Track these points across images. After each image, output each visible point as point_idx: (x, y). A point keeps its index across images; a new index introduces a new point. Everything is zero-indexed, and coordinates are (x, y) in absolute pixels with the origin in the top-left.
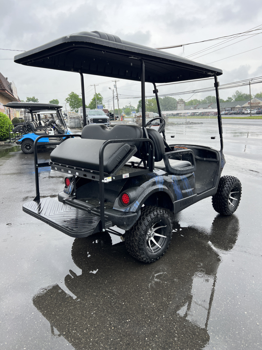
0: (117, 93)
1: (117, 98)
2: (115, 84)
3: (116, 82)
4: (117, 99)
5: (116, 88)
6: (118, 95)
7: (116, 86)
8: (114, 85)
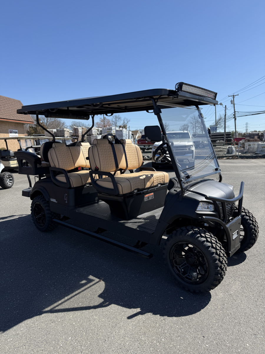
0: (234, 110)
1: (235, 117)
2: (233, 100)
3: (234, 98)
4: (234, 119)
5: (234, 104)
6: (236, 113)
8: (231, 101)
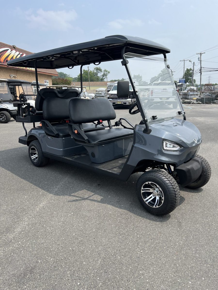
0: (201, 66)
1: (201, 72)
2: (200, 57)
5: (201, 61)
6: (202, 68)
7: (201, 59)
8: (198, 58)
